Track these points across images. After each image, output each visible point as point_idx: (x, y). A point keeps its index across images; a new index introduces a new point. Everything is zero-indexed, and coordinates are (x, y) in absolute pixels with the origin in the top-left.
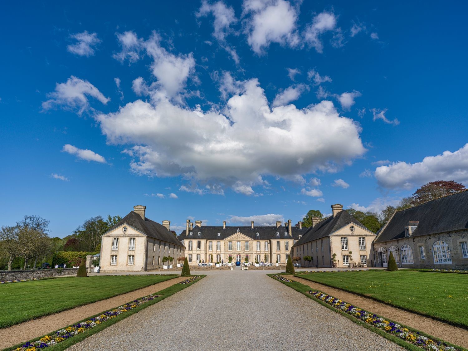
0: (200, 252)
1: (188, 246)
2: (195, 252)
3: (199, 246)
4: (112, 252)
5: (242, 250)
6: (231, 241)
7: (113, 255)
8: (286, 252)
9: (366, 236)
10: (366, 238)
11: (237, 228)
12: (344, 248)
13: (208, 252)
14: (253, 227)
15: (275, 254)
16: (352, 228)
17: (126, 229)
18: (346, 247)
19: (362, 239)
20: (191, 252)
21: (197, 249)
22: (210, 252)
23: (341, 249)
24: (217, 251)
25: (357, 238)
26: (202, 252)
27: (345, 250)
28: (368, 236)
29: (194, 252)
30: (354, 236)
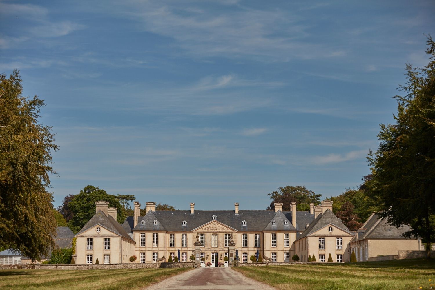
0: (157, 249)
1: (139, 240)
2: (150, 249)
3: (156, 241)
4: (87, 251)
5: (220, 246)
6: (203, 233)
7: (88, 254)
8: (285, 249)
9: (344, 236)
10: (343, 238)
11: (213, 213)
12: (321, 248)
13: (168, 249)
14: (237, 212)
15: (269, 252)
16: (331, 229)
17: (99, 229)
18: (323, 247)
19: (339, 239)
20: (144, 249)
21: (152, 245)
22: (171, 249)
23: (318, 249)
24: (181, 247)
25: (335, 239)
26: (160, 249)
27: (322, 250)
28: (346, 236)
29: (148, 249)
30: (332, 236)
